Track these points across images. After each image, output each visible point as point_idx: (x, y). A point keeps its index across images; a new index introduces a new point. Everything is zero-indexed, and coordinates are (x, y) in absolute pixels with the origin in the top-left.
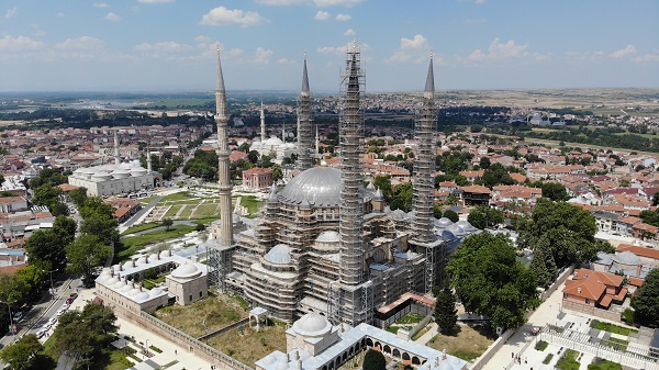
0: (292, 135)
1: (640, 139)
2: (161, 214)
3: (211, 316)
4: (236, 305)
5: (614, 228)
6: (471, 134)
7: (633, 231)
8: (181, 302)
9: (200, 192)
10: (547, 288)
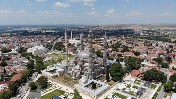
0: (79, 38)
1: (166, 39)
2: (50, 58)
3: (65, 78)
4: (69, 77)
5: (147, 62)
6: (124, 37)
7: (151, 63)
8: (59, 76)
9: (58, 53)
10: (128, 74)
